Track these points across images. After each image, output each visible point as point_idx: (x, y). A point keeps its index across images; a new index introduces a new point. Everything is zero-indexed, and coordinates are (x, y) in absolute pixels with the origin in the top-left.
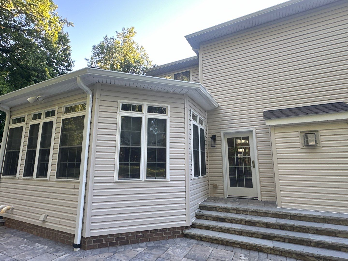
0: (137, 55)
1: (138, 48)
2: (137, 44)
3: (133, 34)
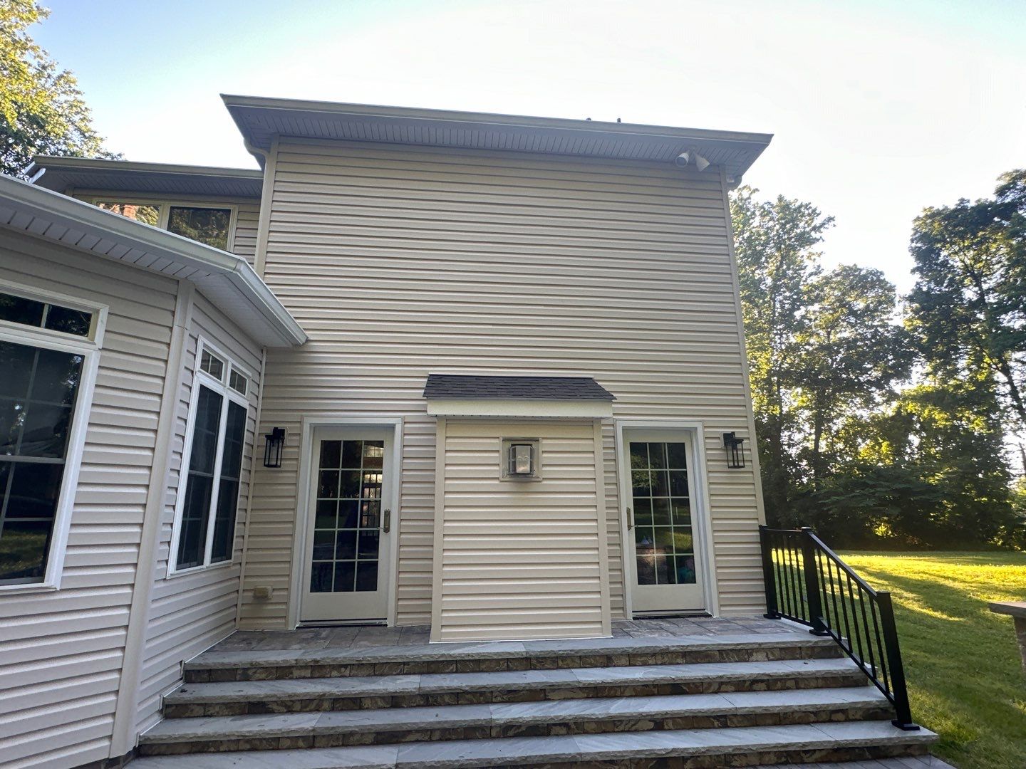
0: (37, 95)
1: (49, 71)
2: (42, 54)
3: (30, 12)
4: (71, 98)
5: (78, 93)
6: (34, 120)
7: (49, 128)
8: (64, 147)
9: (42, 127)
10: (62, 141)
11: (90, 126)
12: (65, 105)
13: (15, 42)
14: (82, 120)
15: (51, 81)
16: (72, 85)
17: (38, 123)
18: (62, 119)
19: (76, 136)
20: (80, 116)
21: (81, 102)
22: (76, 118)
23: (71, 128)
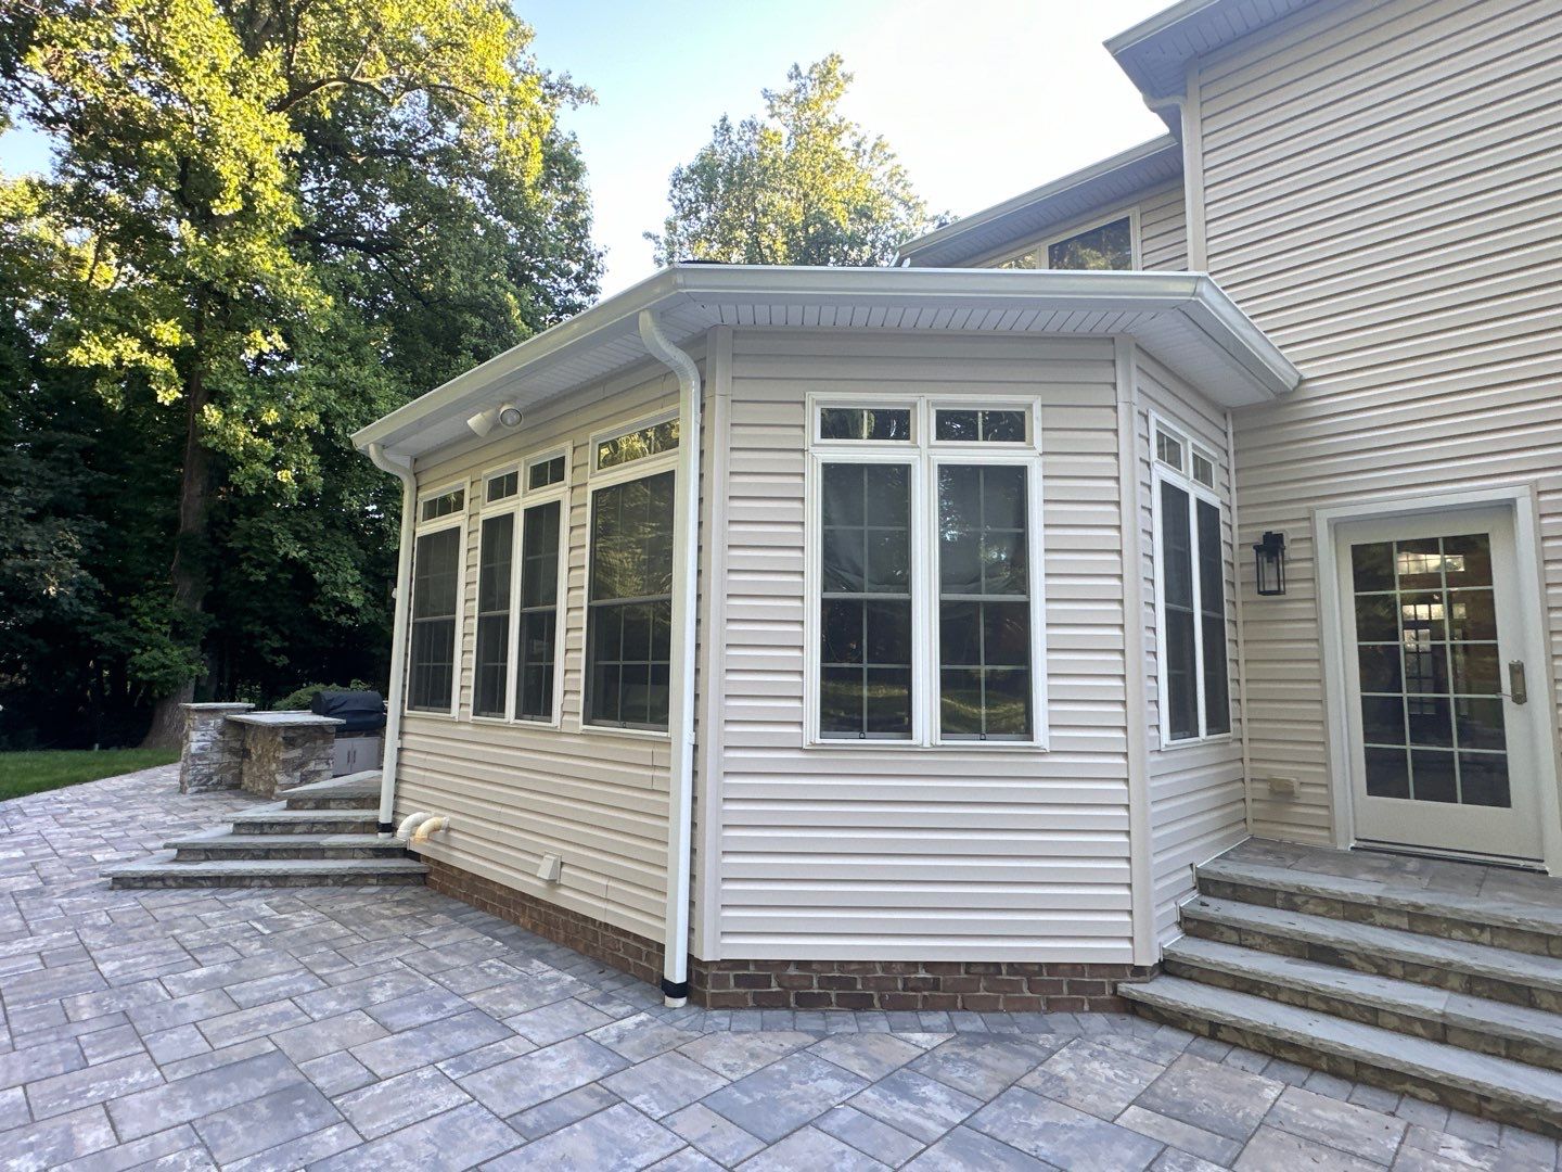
0: (857, 182)
1: (863, 146)
2: (854, 129)
3: (837, 85)
4: (888, 166)
5: (893, 156)
6: (863, 214)
7: (875, 216)
8: (892, 232)
9: (869, 218)
10: (889, 225)
11: (912, 191)
12: (885, 180)
13: (830, 129)
14: (903, 188)
15: (867, 158)
16: (886, 150)
17: (865, 215)
18: (886, 197)
19: (901, 212)
20: (901, 184)
21: (898, 167)
22: (897, 189)
23: (895, 203)
